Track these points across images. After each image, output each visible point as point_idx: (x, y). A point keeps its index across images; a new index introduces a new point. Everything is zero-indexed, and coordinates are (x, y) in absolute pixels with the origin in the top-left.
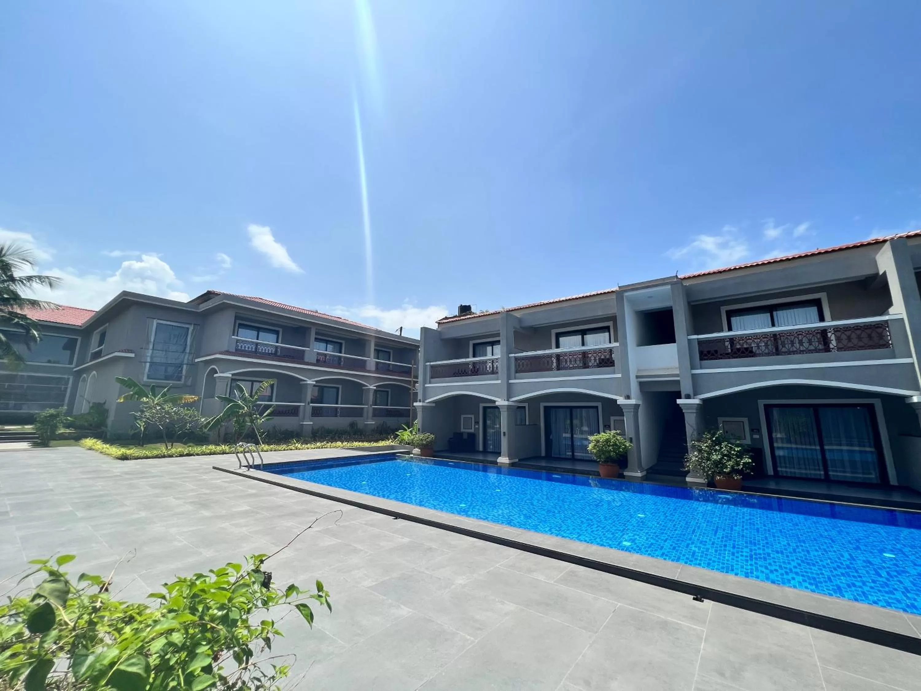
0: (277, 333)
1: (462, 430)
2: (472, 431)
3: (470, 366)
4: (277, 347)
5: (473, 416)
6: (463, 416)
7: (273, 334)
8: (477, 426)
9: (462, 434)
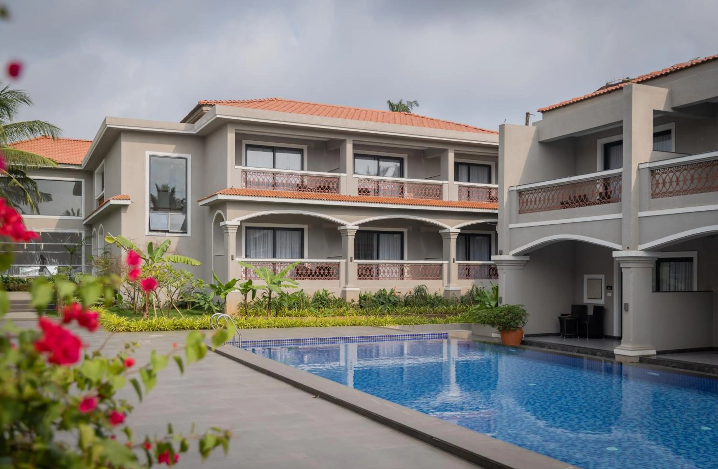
0: (300, 151)
1: (586, 301)
2: (601, 302)
3: (598, 186)
4: (302, 176)
5: (602, 277)
6: (586, 277)
7: (297, 153)
8: (609, 294)
9: (585, 307)
